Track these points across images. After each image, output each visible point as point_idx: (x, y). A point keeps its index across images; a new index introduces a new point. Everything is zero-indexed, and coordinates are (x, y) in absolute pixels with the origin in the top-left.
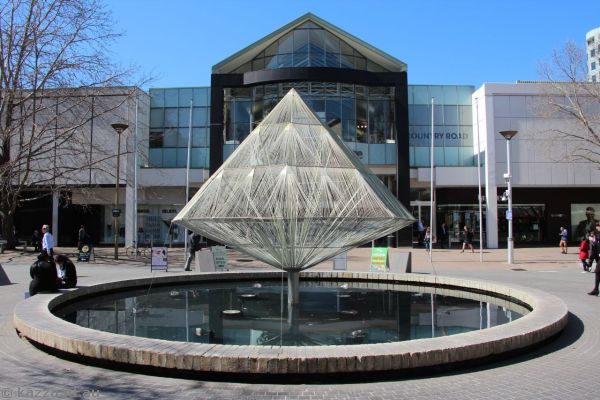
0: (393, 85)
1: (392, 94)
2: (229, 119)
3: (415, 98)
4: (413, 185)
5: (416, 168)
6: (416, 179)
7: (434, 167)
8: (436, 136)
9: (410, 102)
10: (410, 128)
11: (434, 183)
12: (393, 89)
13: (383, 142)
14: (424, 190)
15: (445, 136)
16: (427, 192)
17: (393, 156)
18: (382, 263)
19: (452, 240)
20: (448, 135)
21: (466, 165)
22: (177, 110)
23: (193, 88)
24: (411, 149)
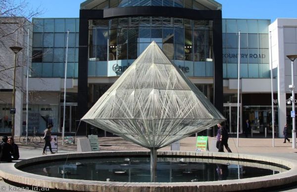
0: (211, 19)
1: (211, 25)
2: (91, 42)
3: (227, 29)
4: (225, 92)
5: (228, 79)
6: (228, 87)
7: (240, 79)
8: (242, 56)
9: (224, 31)
10: (224, 50)
11: (240, 90)
12: (211, 22)
13: (204, 60)
14: (234, 95)
15: (248, 56)
16: (236, 96)
17: (211, 71)
18: (204, 147)
19: (253, 131)
20: (251, 56)
21: (264, 78)
22: (52, 35)
23: (65, 19)
24: (224, 65)
